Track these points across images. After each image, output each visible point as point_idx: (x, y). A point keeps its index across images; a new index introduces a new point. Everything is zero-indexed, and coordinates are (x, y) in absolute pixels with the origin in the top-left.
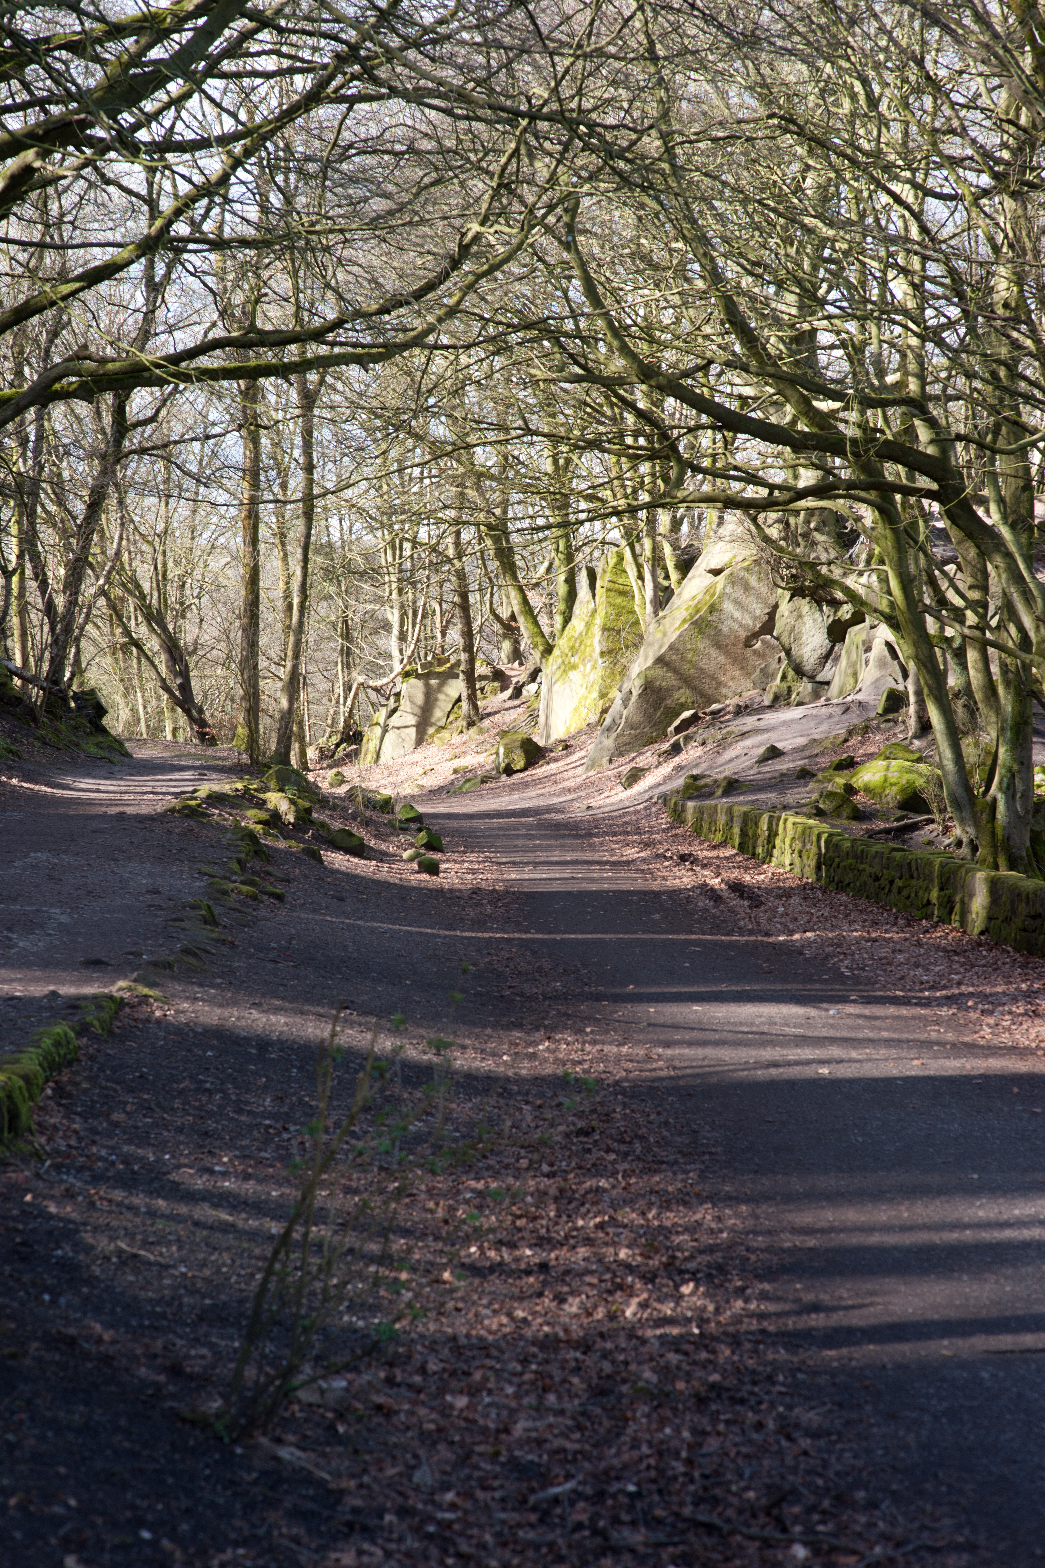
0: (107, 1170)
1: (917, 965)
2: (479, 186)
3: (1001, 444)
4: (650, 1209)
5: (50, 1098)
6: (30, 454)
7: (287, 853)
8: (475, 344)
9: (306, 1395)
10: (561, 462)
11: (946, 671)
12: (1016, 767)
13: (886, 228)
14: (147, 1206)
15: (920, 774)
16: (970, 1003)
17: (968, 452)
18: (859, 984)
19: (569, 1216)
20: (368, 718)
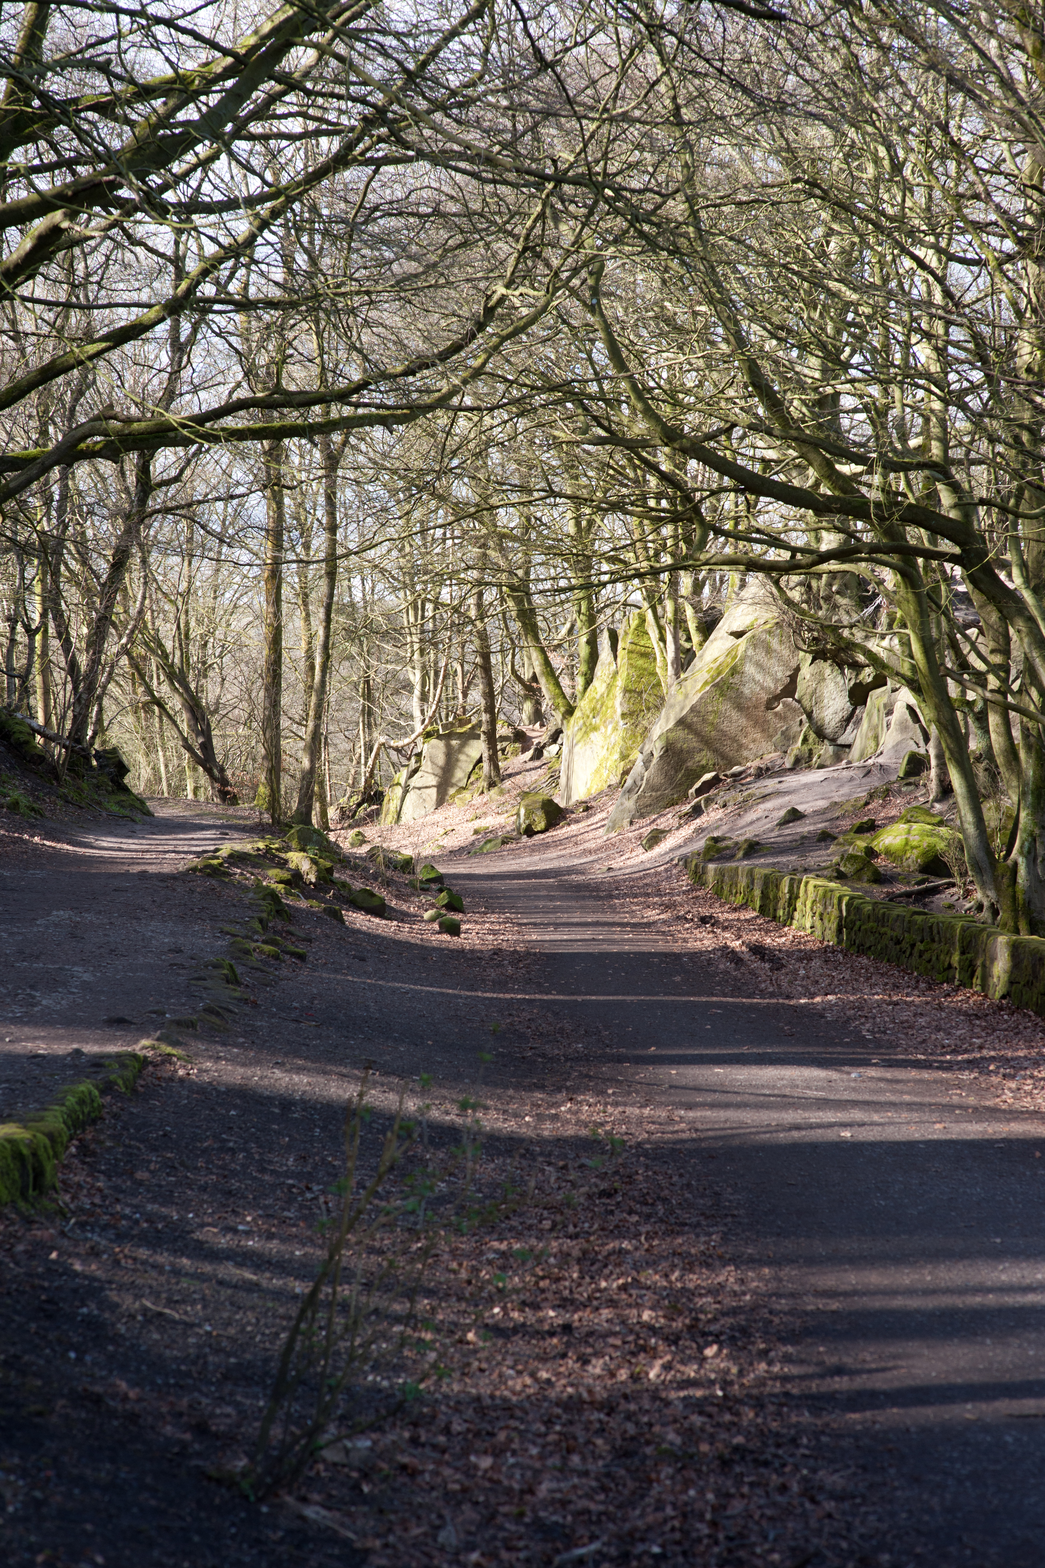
0: (131, 1228)
1: (938, 1029)
2: (504, 248)
3: (1023, 508)
4: (673, 1271)
5: (74, 1156)
6: (54, 513)
7: (309, 913)
8: (498, 407)
9: (330, 1455)
10: (584, 523)
11: (967, 734)
12: (1037, 831)
13: (910, 293)
14: (172, 1264)
15: (942, 838)
16: (992, 1068)
17: (990, 516)
18: (881, 1047)
19: (592, 1278)
20: (390, 778)
